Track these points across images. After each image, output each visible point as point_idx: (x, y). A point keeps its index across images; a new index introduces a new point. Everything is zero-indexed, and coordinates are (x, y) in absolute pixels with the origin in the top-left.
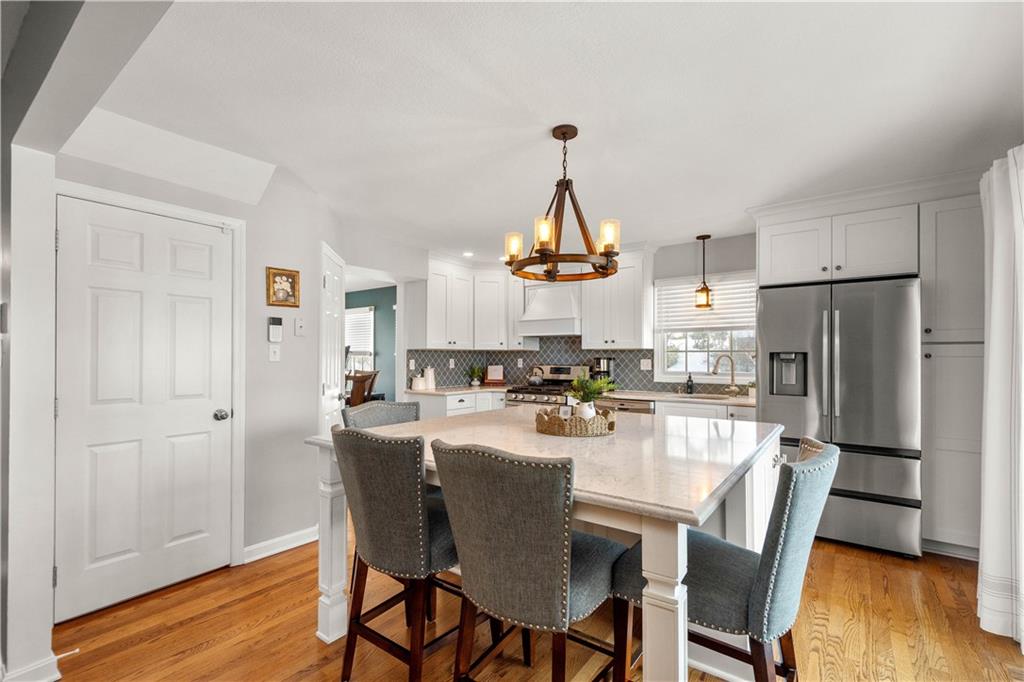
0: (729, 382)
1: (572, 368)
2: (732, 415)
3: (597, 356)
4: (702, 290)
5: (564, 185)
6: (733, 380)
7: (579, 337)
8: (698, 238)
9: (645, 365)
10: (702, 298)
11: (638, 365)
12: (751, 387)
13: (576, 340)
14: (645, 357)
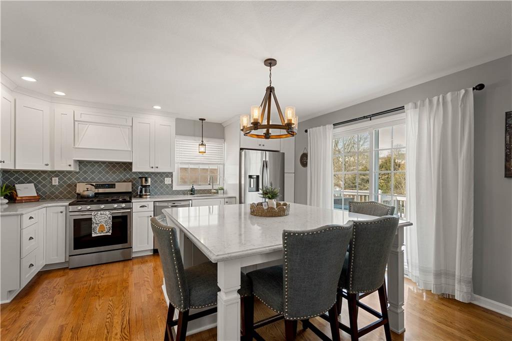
0: (211, 188)
1: (116, 184)
2: (227, 202)
3: (140, 176)
4: (202, 144)
5: (270, 90)
6: (213, 187)
7: (131, 164)
8: (200, 119)
9: (167, 181)
10: (202, 149)
11: (163, 181)
12: (220, 189)
13: (128, 166)
14: (167, 176)
